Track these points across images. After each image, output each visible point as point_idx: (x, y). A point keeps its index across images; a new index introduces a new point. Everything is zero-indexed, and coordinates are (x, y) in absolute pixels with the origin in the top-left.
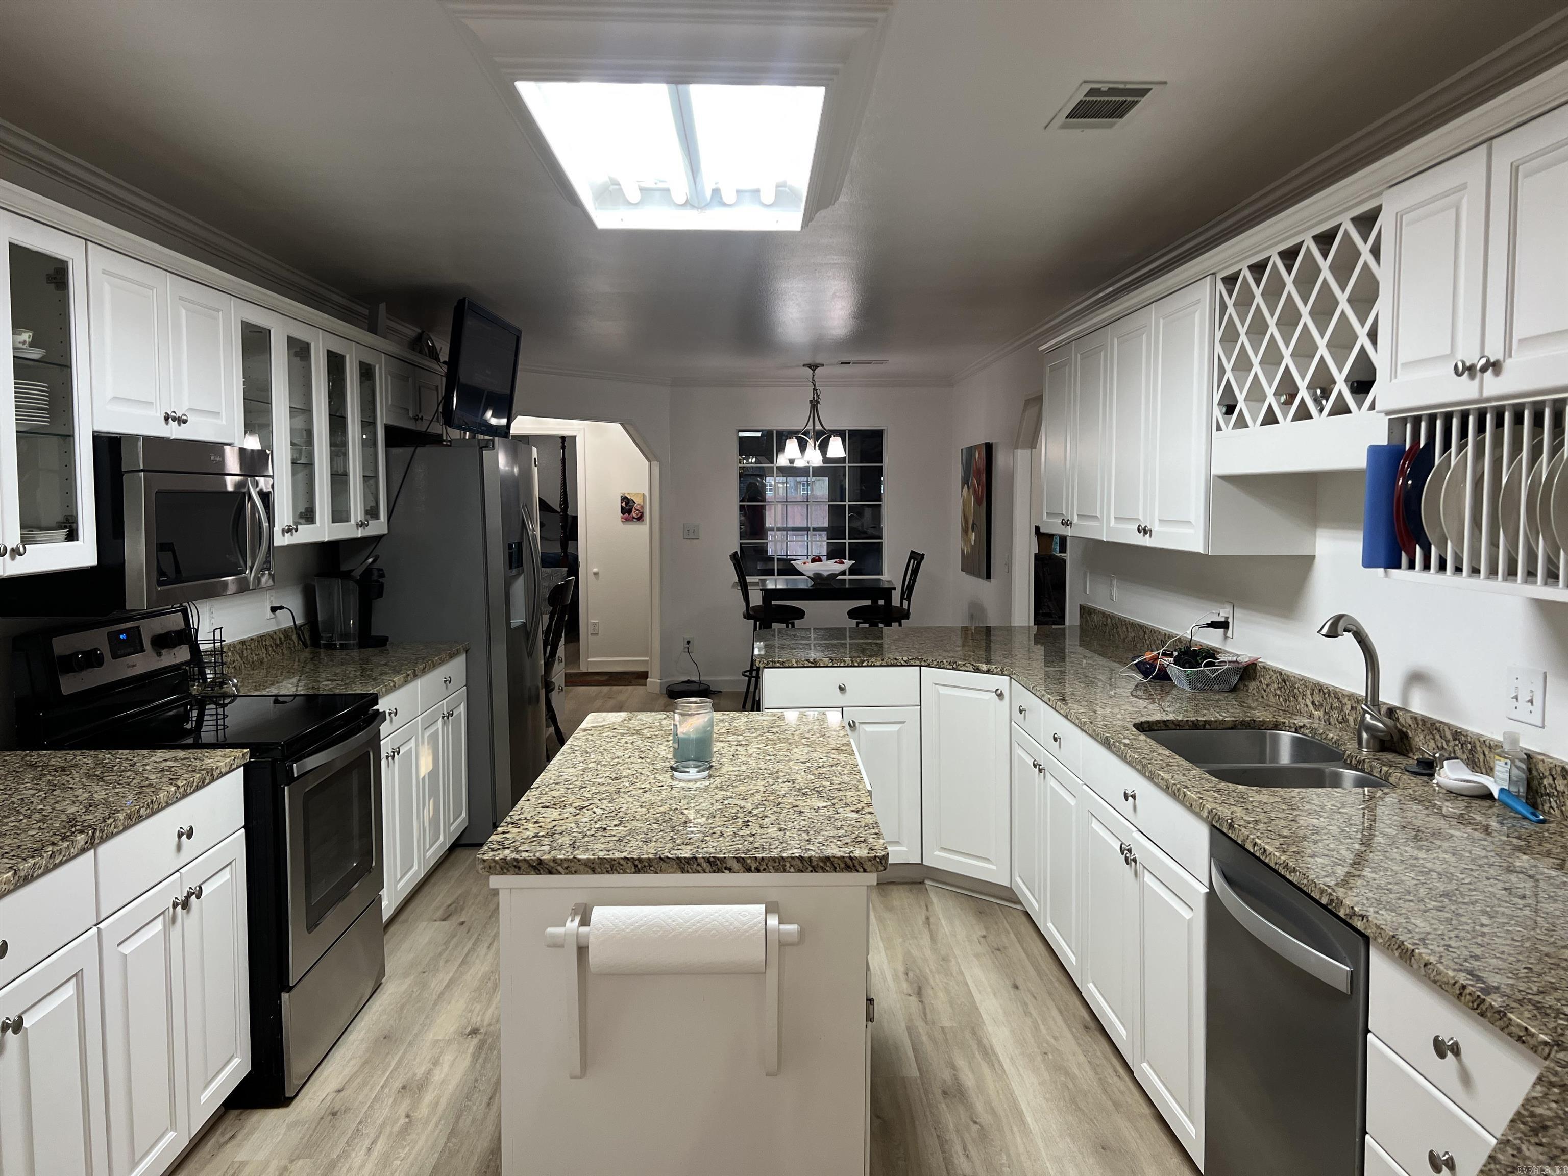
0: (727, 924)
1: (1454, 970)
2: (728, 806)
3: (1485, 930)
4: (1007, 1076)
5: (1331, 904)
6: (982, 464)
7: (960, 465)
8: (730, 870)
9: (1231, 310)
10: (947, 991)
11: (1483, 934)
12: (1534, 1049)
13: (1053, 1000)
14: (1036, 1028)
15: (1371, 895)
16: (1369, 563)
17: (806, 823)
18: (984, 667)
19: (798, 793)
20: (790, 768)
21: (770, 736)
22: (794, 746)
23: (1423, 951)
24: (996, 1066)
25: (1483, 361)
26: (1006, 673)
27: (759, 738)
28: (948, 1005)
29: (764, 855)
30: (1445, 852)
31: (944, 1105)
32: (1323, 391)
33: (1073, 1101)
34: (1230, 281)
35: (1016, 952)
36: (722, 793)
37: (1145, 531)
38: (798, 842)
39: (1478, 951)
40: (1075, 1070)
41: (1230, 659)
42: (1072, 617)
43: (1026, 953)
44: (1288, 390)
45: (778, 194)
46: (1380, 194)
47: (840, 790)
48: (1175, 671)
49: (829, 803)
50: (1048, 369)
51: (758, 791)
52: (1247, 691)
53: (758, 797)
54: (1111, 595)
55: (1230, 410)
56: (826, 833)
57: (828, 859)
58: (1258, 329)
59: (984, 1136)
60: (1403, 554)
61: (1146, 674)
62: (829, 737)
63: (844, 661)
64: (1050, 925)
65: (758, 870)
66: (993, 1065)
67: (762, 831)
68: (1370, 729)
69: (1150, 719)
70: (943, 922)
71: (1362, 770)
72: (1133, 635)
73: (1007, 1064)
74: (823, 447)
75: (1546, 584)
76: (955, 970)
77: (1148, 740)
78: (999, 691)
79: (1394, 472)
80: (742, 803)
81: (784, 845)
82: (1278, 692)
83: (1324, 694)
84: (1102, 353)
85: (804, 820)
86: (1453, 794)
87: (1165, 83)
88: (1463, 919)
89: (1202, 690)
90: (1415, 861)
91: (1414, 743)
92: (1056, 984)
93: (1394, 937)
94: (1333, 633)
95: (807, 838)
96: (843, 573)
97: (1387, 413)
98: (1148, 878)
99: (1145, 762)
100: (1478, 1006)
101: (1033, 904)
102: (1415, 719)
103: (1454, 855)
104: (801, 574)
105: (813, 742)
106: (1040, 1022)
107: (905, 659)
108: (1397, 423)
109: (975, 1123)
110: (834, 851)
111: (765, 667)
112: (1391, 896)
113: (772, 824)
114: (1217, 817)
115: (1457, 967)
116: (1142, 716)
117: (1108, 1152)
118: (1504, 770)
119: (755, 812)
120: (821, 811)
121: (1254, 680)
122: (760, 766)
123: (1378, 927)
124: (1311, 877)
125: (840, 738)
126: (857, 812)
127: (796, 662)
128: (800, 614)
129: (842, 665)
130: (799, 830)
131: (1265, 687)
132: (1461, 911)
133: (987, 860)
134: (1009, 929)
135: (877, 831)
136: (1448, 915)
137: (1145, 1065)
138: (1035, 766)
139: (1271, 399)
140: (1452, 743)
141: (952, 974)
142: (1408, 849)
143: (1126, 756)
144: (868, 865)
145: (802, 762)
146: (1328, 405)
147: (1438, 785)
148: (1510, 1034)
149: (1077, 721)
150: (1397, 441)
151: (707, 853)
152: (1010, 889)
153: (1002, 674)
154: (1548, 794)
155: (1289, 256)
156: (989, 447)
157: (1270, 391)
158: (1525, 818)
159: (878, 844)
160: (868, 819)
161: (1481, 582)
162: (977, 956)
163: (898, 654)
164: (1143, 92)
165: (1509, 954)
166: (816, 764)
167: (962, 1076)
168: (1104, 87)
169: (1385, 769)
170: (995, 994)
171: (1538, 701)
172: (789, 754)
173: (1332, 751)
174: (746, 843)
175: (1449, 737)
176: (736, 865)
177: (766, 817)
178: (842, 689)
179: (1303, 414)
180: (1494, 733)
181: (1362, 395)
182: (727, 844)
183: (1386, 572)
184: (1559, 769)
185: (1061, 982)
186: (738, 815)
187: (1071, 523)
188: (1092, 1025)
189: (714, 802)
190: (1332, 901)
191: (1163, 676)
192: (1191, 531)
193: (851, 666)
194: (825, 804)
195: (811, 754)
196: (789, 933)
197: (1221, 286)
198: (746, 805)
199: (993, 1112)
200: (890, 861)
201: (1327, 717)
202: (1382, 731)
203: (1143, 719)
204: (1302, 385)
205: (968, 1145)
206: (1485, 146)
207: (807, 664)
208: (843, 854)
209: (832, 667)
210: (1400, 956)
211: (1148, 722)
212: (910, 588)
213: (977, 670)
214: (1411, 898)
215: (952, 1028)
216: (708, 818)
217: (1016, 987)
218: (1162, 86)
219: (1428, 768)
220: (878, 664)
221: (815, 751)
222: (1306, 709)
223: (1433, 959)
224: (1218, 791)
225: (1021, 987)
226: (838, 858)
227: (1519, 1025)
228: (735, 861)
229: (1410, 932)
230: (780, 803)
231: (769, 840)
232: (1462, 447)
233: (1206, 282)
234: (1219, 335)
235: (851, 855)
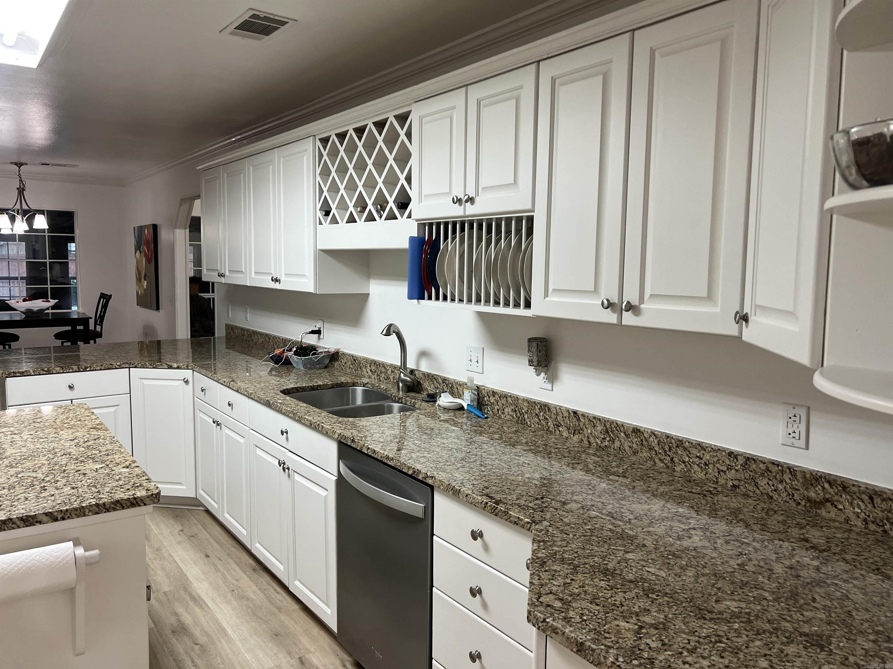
0: (44, 560)
1: (480, 496)
2: (23, 478)
3: (485, 473)
4: (212, 611)
5: (414, 474)
6: (150, 237)
7: (133, 238)
8: (40, 523)
9: (325, 157)
10: (163, 569)
11: (485, 476)
12: (523, 527)
13: (232, 559)
14: (225, 578)
15: (431, 465)
16: (410, 297)
17: (92, 480)
18: (175, 365)
19: (77, 462)
20: (62, 445)
21: (37, 425)
22: (59, 430)
23: (464, 489)
24: (204, 606)
25: (467, 197)
26: (190, 368)
27: (28, 428)
28: (166, 577)
29: (67, 507)
30: (454, 438)
31: (174, 640)
32: (381, 206)
33: (255, 614)
34: (325, 141)
35: (204, 535)
36: (14, 469)
37: (276, 280)
38: (91, 494)
39: (486, 484)
40: (252, 596)
41: (324, 350)
42: (220, 331)
43: (210, 535)
44: (362, 205)
45: (18, 40)
46: (411, 104)
47: (108, 455)
48: (295, 359)
49: (104, 465)
50: (203, 182)
51: (43, 464)
52: (333, 367)
53: (45, 469)
54: (246, 318)
55: (327, 213)
56: (109, 485)
57: (118, 501)
58: (342, 170)
59: (203, 649)
60: (426, 292)
61: (276, 362)
62: (85, 421)
63: (72, 368)
64: (226, 515)
65: (63, 519)
66: (202, 606)
67: (59, 491)
68: (403, 381)
69: (288, 387)
70: (152, 527)
71: (401, 403)
72: (262, 340)
73: (210, 604)
74: (30, 221)
75: (485, 305)
76: (166, 555)
77: (292, 399)
78: (186, 380)
79: (421, 251)
80: (34, 475)
81: (81, 498)
82: (351, 366)
83: (377, 365)
84: (242, 175)
85: (89, 479)
86: (446, 409)
87: (296, 20)
88: (474, 470)
89: (310, 369)
90: (444, 445)
91: (423, 386)
92: (233, 549)
93: (449, 485)
94: (388, 334)
95: (97, 490)
96: (48, 309)
97: (417, 221)
98: (297, 477)
99: (295, 412)
100: (494, 511)
101: (213, 505)
102: (424, 374)
103: (458, 439)
104: (15, 310)
105: (74, 425)
106: (226, 573)
107: (118, 364)
108: (421, 226)
109: (197, 644)
110: (120, 495)
111: (7, 377)
112: (441, 464)
113: (65, 485)
114: (344, 437)
115: (481, 494)
116: (283, 386)
117: (279, 637)
118: (468, 395)
119: (47, 479)
120: (100, 471)
121: (337, 360)
122: (37, 447)
123: (440, 481)
124: (402, 461)
125: (93, 421)
126: (127, 467)
127: (33, 372)
128: (16, 338)
129: (71, 371)
130: (88, 486)
131: (344, 364)
132: (472, 466)
133: (180, 483)
134: (197, 522)
135: (147, 477)
136: (467, 469)
137: (297, 583)
138: (214, 422)
139: (351, 209)
140: (442, 385)
141: (164, 558)
142: (438, 439)
143: (281, 410)
144: (147, 501)
145: (71, 440)
146: (385, 215)
147: (439, 405)
148: (510, 522)
149: (246, 393)
150: (421, 235)
151: (19, 514)
152: (196, 498)
153: (188, 369)
154: (487, 405)
155: (360, 131)
156: (155, 227)
157: (351, 205)
158: (479, 417)
159: (152, 486)
160: (137, 471)
161: (456, 305)
162: (179, 543)
163: (113, 361)
164: (284, 23)
165: (499, 483)
166: (82, 440)
167: (183, 619)
168: (262, 15)
169: (413, 401)
170: (195, 564)
171: (480, 361)
172: (57, 436)
173: (383, 394)
174: (49, 502)
175: (441, 382)
176: (45, 519)
177: (58, 481)
178: (71, 387)
179: (371, 218)
180: (463, 379)
181: (403, 210)
182: (34, 505)
183: (418, 301)
184: (491, 392)
185: (234, 547)
186: (34, 483)
187: (224, 275)
188: (257, 567)
189: (10, 477)
190: (415, 472)
191: (288, 362)
192: (306, 280)
193: (78, 372)
194: (101, 466)
195: (75, 434)
196: (92, 557)
197: (318, 143)
198: (38, 475)
199: (207, 634)
200: (162, 494)
201: (378, 377)
202: (409, 382)
203: (285, 388)
204: (370, 203)
205: (195, 659)
206: (464, 89)
207: (42, 372)
208: (128, 497)
209: (63, 373)
210: (453, 494)
211: (287, 389)
212: (102, 318)
213: (170, 367)
214: (449, 464)
215: (170, 591)
216: (9, 490)
217: (208, 556)
218: (295, 22)
219: (432, 398)
220: (98, 368)
221: (78, 431)
222: (367, 374)
223: (470, 492)
224: (340, 423)
225: (211, 556)
226: (125, 500)
227: (515, 517)
228: (44, 516)
229: (455, 481)
230: (65, 471)
231: (68, 497)
232: (454, 239)
233: (310, 140)
234: (318, 171)
235: (135, 496)
